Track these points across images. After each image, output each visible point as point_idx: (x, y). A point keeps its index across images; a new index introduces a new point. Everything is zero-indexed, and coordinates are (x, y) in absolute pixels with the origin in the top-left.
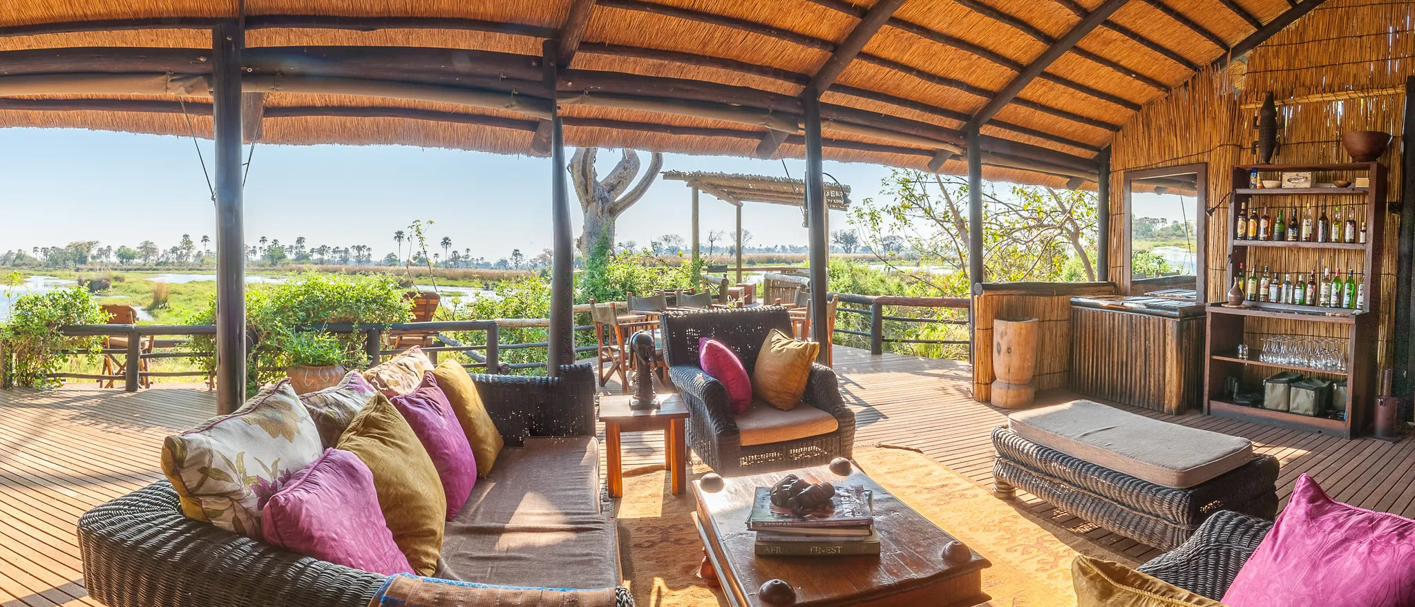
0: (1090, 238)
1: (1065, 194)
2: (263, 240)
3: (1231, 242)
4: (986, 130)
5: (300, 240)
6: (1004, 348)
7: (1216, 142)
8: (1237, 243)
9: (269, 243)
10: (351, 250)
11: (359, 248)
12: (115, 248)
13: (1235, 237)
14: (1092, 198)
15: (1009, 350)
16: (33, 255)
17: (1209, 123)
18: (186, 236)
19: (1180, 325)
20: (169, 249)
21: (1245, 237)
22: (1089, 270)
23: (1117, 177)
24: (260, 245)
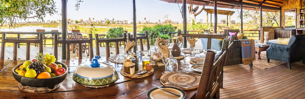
0: (278, 20)
1: (274, 13)
2: (106, 19)
3: (300, 20)
4: (263, 4)
5: (113, 19)
6: (266, 35)
7: (298, 5)
8: (301, 20)
9: (107, 20)
10: (123, 21)
11: (126, 21)
12: (75, 20)
13: (301, 19)
14: (279, 13)
15: (266, 36)
16: (57, 22)
17: (297, 2)
18: (90, 18)
19: (292, 32)
20: (86, 21)
21: (302, 19)
22: (278, 25)
23: (283, 10)
24: (105, 20)
